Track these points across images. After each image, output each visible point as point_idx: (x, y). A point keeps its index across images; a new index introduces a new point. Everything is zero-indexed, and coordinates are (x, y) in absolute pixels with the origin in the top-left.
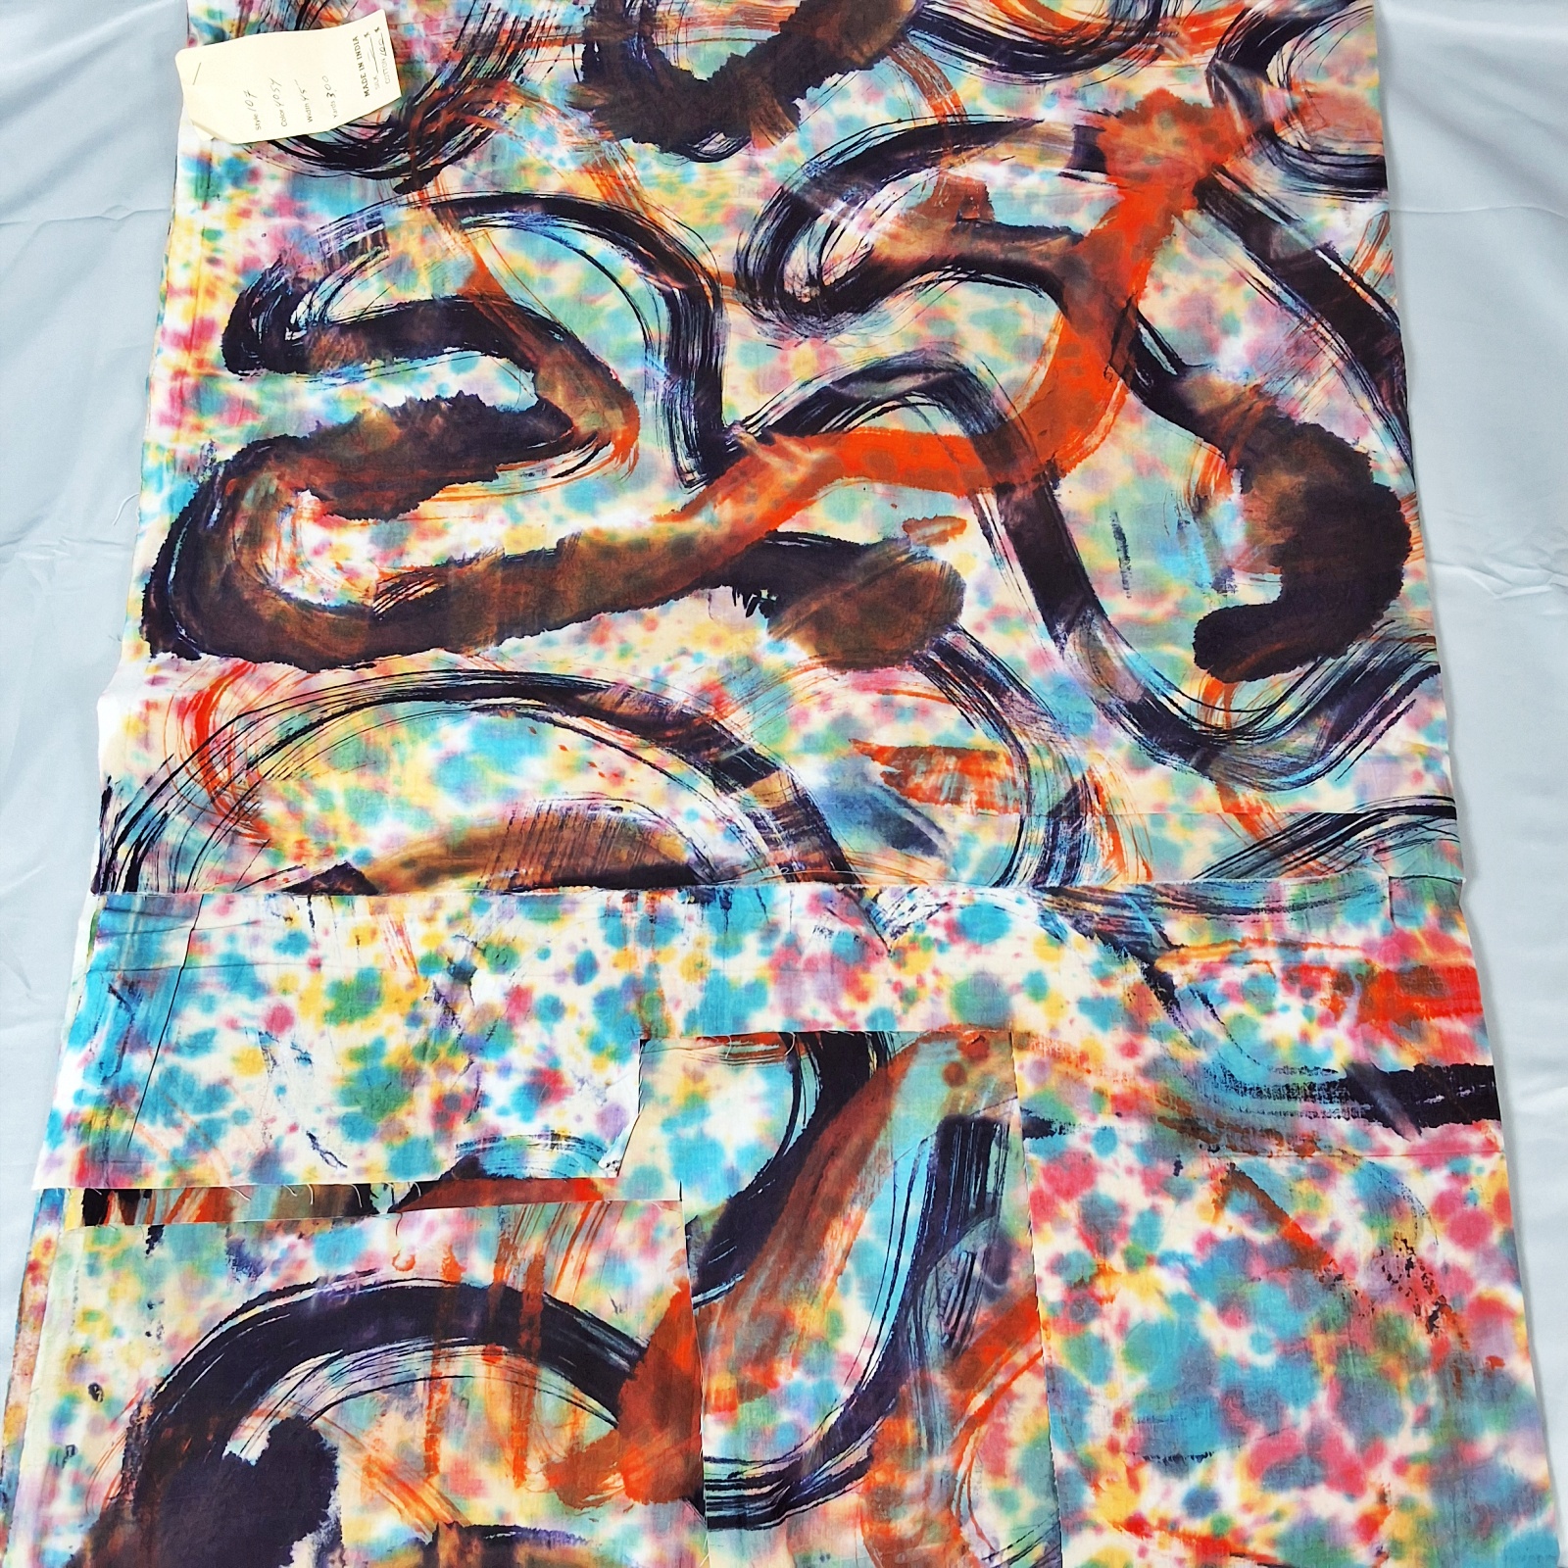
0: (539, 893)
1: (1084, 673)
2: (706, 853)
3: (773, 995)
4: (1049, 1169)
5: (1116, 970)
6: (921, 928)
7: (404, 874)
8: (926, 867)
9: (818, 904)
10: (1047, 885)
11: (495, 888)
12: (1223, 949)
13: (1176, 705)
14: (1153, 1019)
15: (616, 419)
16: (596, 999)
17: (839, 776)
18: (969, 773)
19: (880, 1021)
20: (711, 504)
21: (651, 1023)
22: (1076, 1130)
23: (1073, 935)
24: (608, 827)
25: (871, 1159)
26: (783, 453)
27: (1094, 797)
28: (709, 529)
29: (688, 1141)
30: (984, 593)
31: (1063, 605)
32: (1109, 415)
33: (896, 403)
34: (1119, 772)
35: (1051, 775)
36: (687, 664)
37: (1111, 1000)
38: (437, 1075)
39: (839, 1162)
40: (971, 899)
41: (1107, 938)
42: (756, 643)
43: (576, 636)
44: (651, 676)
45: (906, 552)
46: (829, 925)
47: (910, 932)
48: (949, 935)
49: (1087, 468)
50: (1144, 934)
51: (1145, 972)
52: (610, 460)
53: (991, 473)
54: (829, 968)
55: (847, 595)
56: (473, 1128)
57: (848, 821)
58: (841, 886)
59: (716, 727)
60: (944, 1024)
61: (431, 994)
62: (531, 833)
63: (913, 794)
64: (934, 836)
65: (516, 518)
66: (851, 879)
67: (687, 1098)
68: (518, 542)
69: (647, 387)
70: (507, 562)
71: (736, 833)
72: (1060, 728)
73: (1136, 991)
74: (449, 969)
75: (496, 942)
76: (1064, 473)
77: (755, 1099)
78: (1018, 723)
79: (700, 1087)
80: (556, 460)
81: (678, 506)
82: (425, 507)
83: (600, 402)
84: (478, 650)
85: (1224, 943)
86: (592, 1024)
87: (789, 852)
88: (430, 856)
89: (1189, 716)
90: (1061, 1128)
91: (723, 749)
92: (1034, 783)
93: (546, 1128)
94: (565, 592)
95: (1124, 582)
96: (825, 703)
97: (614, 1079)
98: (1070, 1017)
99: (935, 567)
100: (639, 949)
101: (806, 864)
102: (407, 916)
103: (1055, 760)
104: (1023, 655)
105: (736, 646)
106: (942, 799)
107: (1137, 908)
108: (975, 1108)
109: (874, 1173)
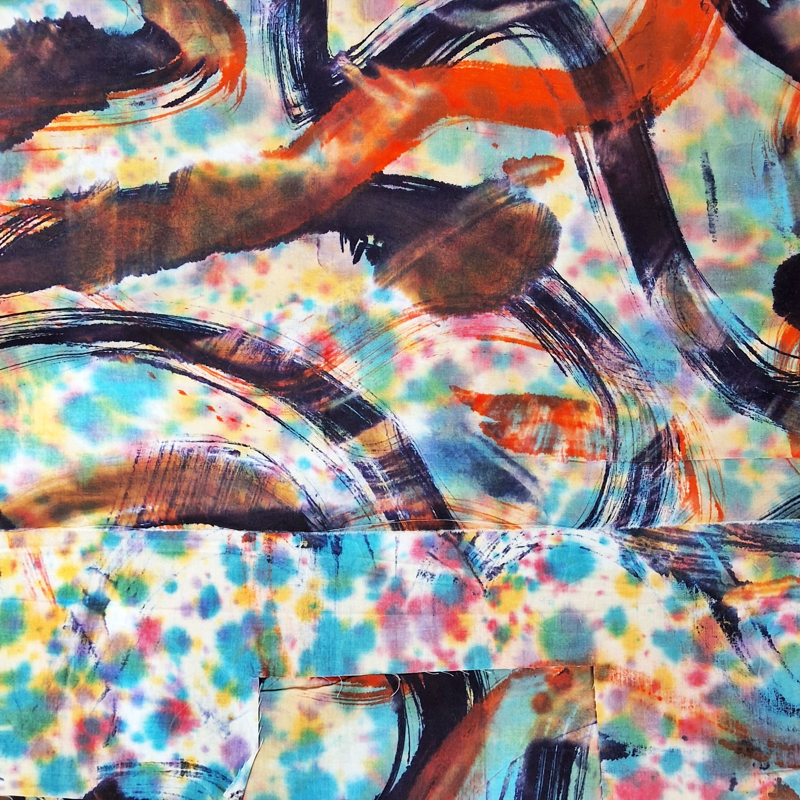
0: (165, 529)
1: (670, 318)
2: (318, 501)
3: (380, 638)
4: (622, 787)
5: (687, 604)
6: (514, 569)
7: (38, 510)
8: (520, 512)
9: (420, 550)
10: (629, 527)
11: (124, 523)
12: (783, 585)
13: (754, 353)
14: (718, 650)
15: (222, 43)
16: (219, 634)
17: (441, 426)
18: (563, 424)
19: (477, 660)
20: (318, 142)
21: (270, 661)
22: (647, 752)
23: (651, 574)
24: (227, 470)
25: (467, 783)
26: (389, 88)
27: (675, 445)
28: (316, 169)
29: (304, 774)
30: (578, 236)
31: (652, 249)
32: (705, 47)
33: (499, 35)
34: (700, 421)
35: (637, 425)
36: (297, 311)
37: (682, 632)
38: (78, 700)
39: (440, 789)
40: (559, 539)
41: (681, 576)
42: (363, 291)
43: (192, 276)
44: (263, 322)
45: (505, 193)
46: (430, 569)
47: (504, 573)
48: (538, 575)
49: (681, 107)
50: (714, 572)
51: (713, 607)
52: (219, 88)
53: (589, 110)
54: (430, 609)
55: (449, 240)
56: (112, 752)
57: (449, 470)
58: (442, 532)
59: (325, 378)
60: (534, 661)
61: (69, 623)
62: (155, 473)
63: (510, 444)
64: (527, 484)
65: (129, 149)
66: (451, 525)
67: (302, 734)
68: (131, 176)
69: (253, 9)
70: (122, 196)
71: (345, 482)
72: (646, 375)
73: (703, 625)
74: (84, 600)
75: (126, 574)
76: (659, 110)
77: (364, 738)
78: (607, 371)
79: (314, 725)
80: (166, 88)
81: (286, 143)
82: (40, 137)
83: (206, 25)
84: (98, 288)
85: (784, 579)
86: (215, 658)
87: (394, 501)
88: (61, 493)
89: (766, 364)
90: (634, 751)
91: (333, 398)
92: (621, 432)
93: (176, 757)
94: (179, 229)
95: (711, 225)
96: (427, 351)
97: (236, 714)
98: (645, 648)
99: (533, 209)
100: (257, 587)
101: (410, 512)
102: (43, 549)
103: (642, 410)
104: (613, 301)
105: (343, 295)
106: (536, 448)
107: (708, 547)
108: (559, 732)
109: (469, 793)
